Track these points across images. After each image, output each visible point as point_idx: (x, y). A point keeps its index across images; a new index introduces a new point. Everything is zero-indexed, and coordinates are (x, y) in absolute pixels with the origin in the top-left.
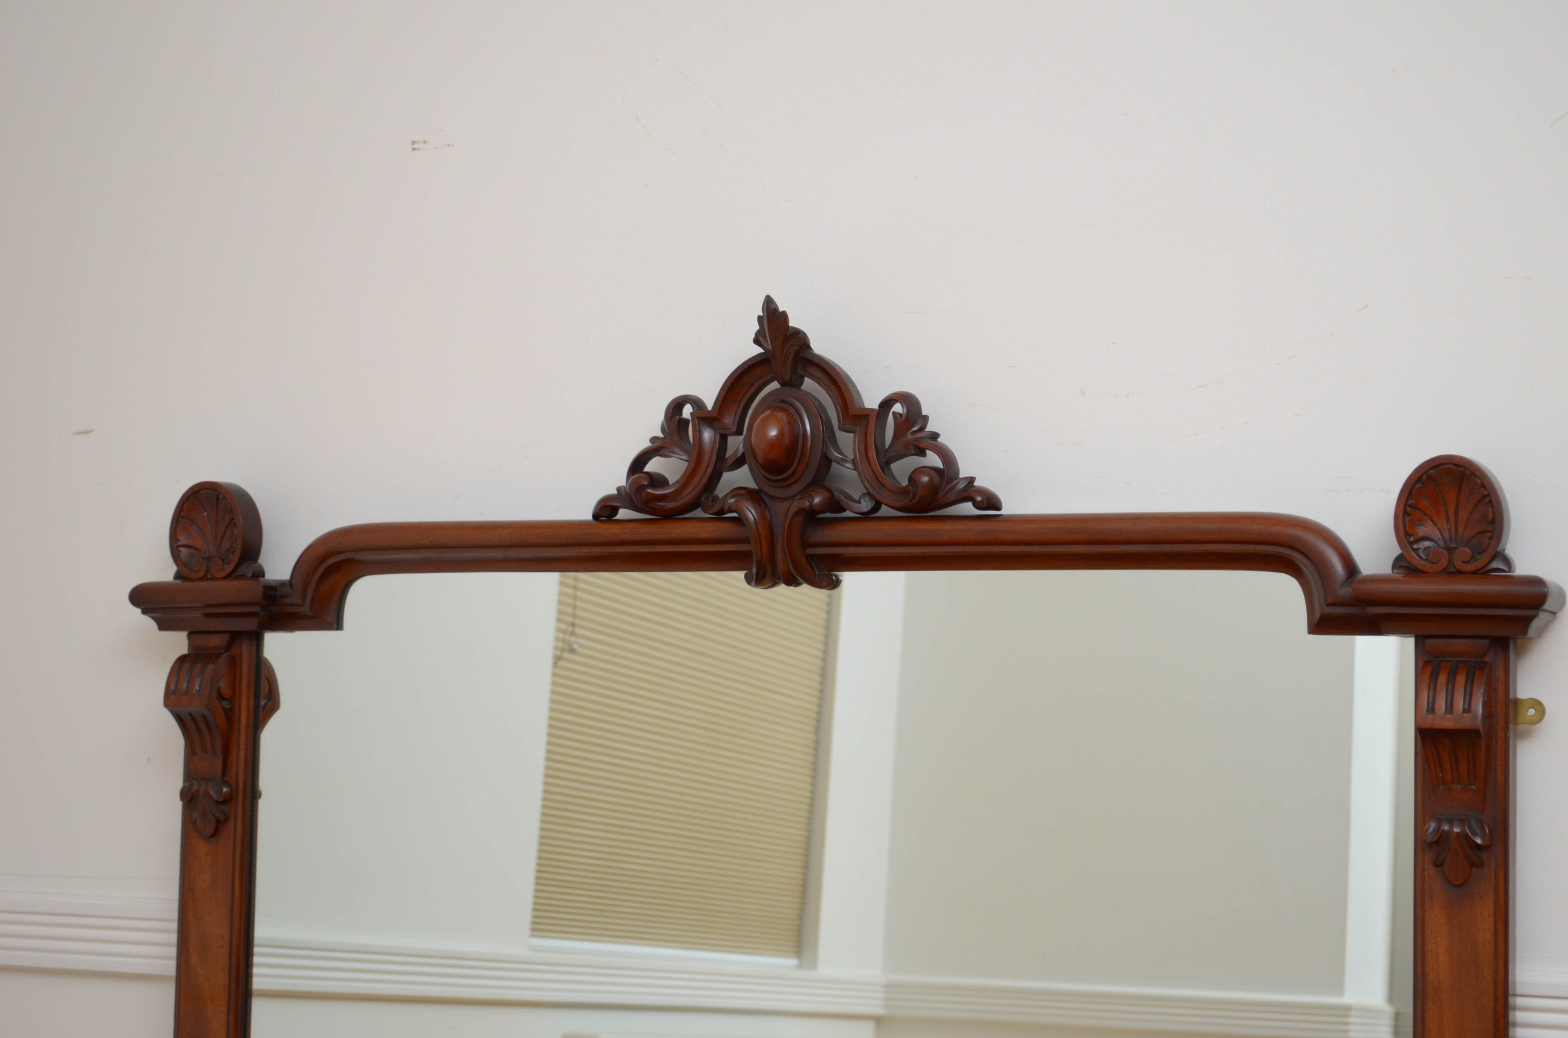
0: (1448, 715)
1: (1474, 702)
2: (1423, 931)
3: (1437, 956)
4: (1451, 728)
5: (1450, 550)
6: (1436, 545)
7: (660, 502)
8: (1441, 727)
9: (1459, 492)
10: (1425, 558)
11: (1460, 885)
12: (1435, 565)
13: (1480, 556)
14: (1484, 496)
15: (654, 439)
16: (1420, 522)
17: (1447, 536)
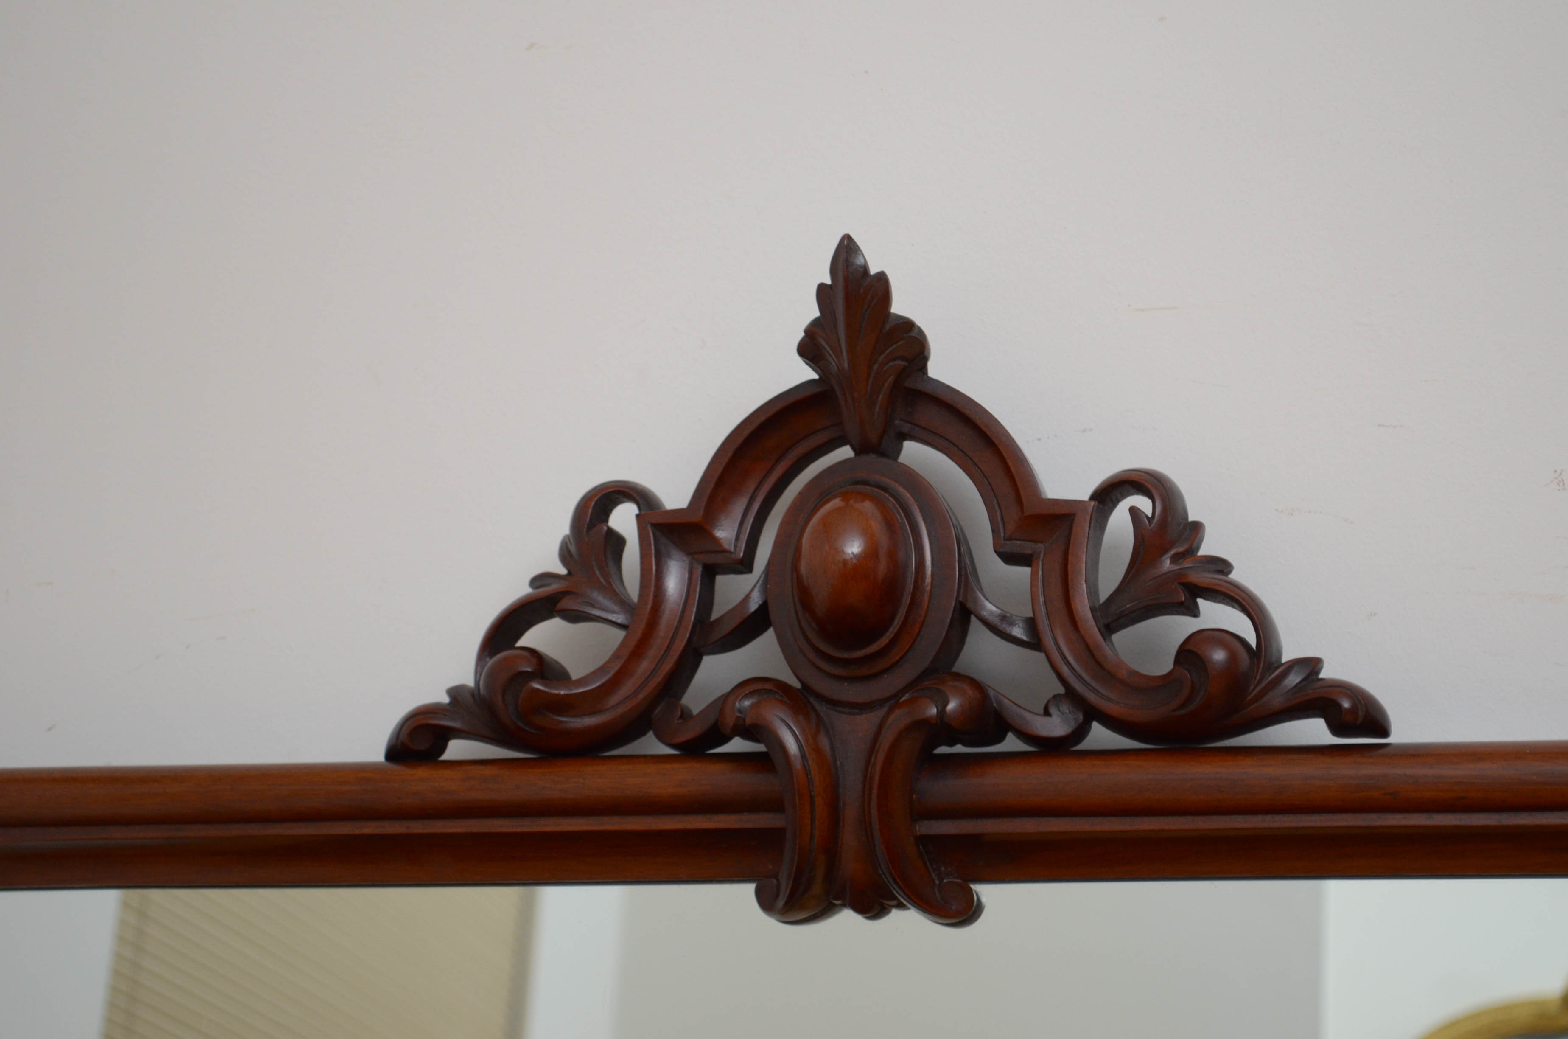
7: (563, 716)
15: (538, 580)
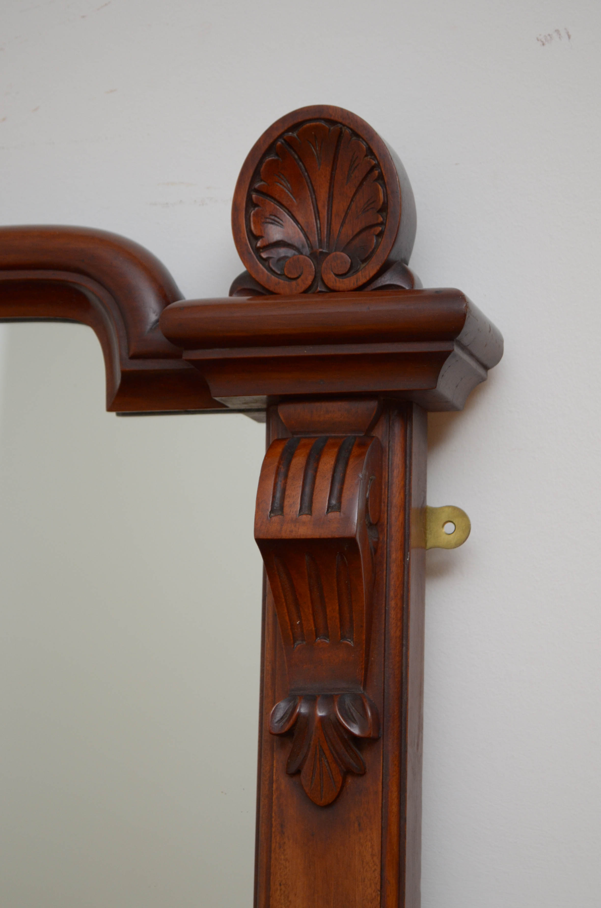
0: (304, 516)
1: (346, 494)
4: (309, 537)
5: (318, 257)
6: (296, 253)
8: (293, 536)
9: (333, 169)
10: (279, 272)
11: (329, 806)
12: (294, 283)
13: (363, 266)
14: (373, 168)
16: (273, 217)
17: (315, 239)
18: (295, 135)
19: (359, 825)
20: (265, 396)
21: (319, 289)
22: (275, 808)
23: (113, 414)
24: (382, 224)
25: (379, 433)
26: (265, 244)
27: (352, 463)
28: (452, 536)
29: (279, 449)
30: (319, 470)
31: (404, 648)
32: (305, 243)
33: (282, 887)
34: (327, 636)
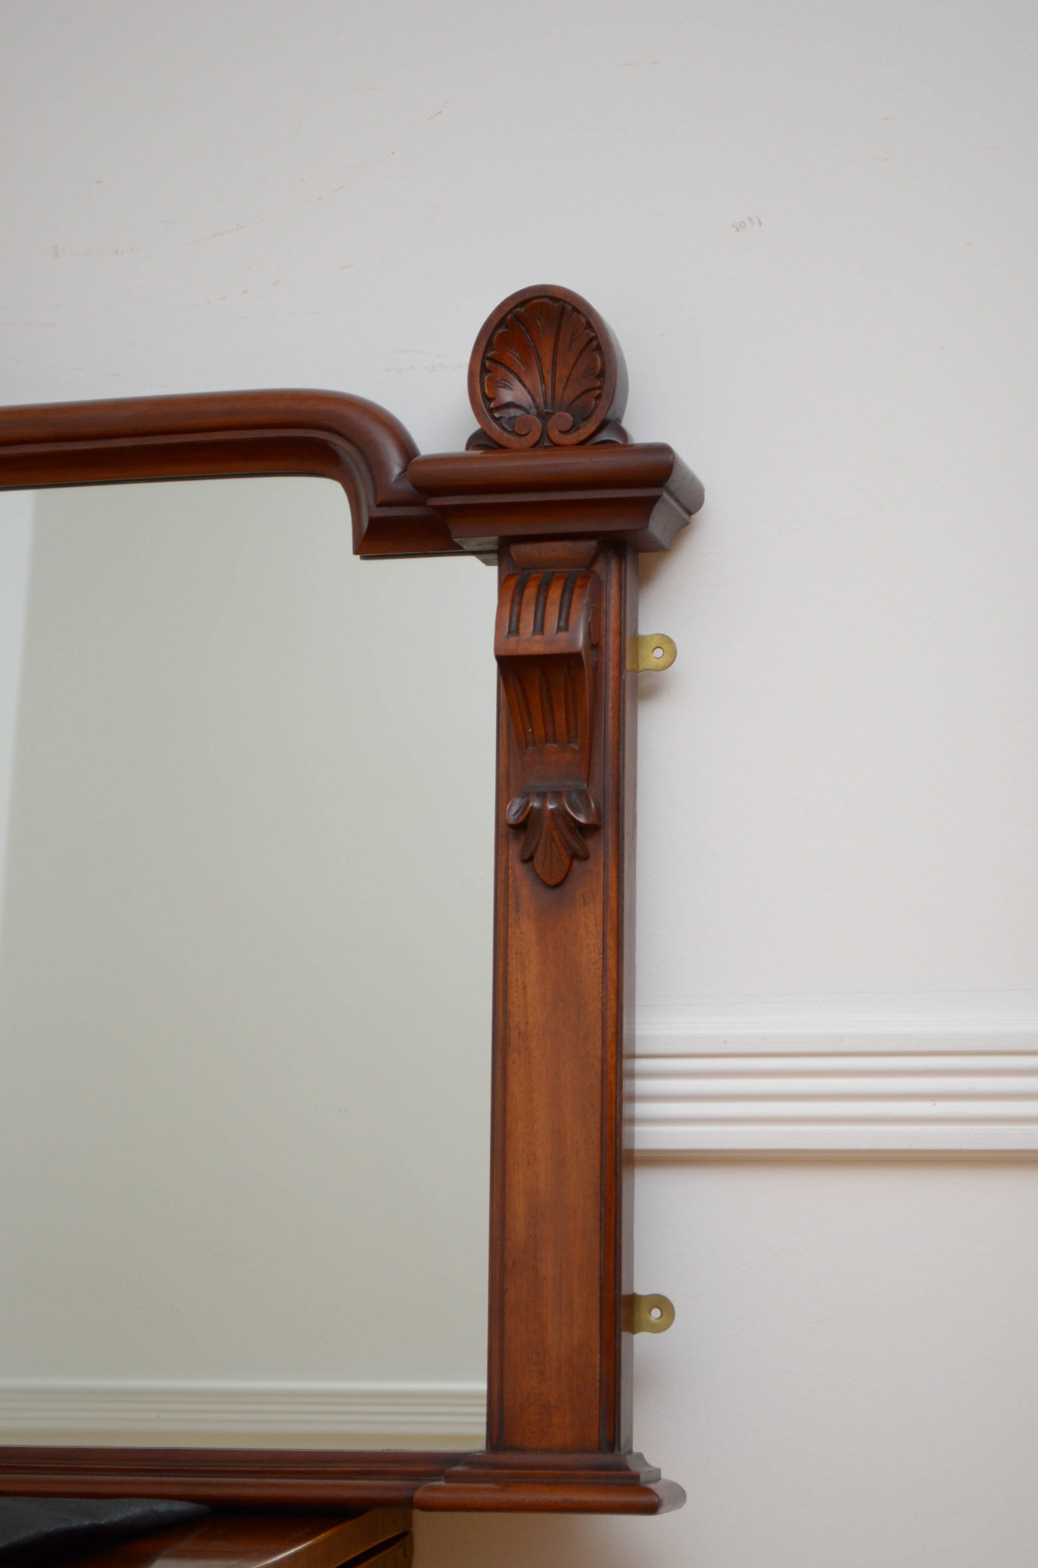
0: (537, 636)
1: (573, 616)
2: (506, 952)
3: (525, 988)
4: (542, 654)
5: (544, 416)
6: (525, 413)
8: (529, 653)
9: (558, 334)
10: (510, 430)
11: (558, 885)
12: (524, 439)
13: (583, 423)
14: (591, 340)
16: (504, 382)
17: (540, 401)
18: (523, 310)
19: (584, 901)
20: (496, 537)
21: (545, 444)
22: (511, 890)
23: (358, 557)
24: (600, 388)
25: (599, 567)
26: (496, 406)
27: (577, 591)
28: (660, 659)
29: (512, 583)
30: (549, 597)
31: (621, 752)
32: (533, 405)
33: (518, 955)
34: (555, 741)
